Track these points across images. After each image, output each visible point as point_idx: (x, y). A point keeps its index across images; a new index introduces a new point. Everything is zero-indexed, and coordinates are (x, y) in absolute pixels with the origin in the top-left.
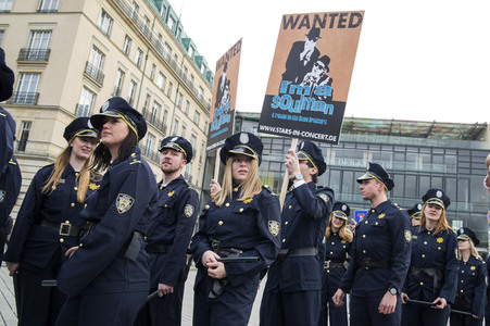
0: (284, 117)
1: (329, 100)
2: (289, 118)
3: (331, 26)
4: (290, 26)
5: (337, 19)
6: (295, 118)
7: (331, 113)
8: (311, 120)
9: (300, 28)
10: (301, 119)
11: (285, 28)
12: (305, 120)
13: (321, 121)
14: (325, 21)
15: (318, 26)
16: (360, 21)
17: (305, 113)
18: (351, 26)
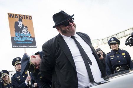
0: (20, 43)
1: (31, 37)
2: (22, 43)
3: (25, 18)
4: (11, 17)
5: (25, 17)
6: (23, 43)
7: (32, 40)
8: (28, 43)
9: (15, 18)
10: (25, 43)
11: (10, 17)
12: (26, 43)
13: (31, 43)
14: (22, 17)
15: (21, 18)
16: (31, 18)
17: (26, 41)
18: (30, 19)
